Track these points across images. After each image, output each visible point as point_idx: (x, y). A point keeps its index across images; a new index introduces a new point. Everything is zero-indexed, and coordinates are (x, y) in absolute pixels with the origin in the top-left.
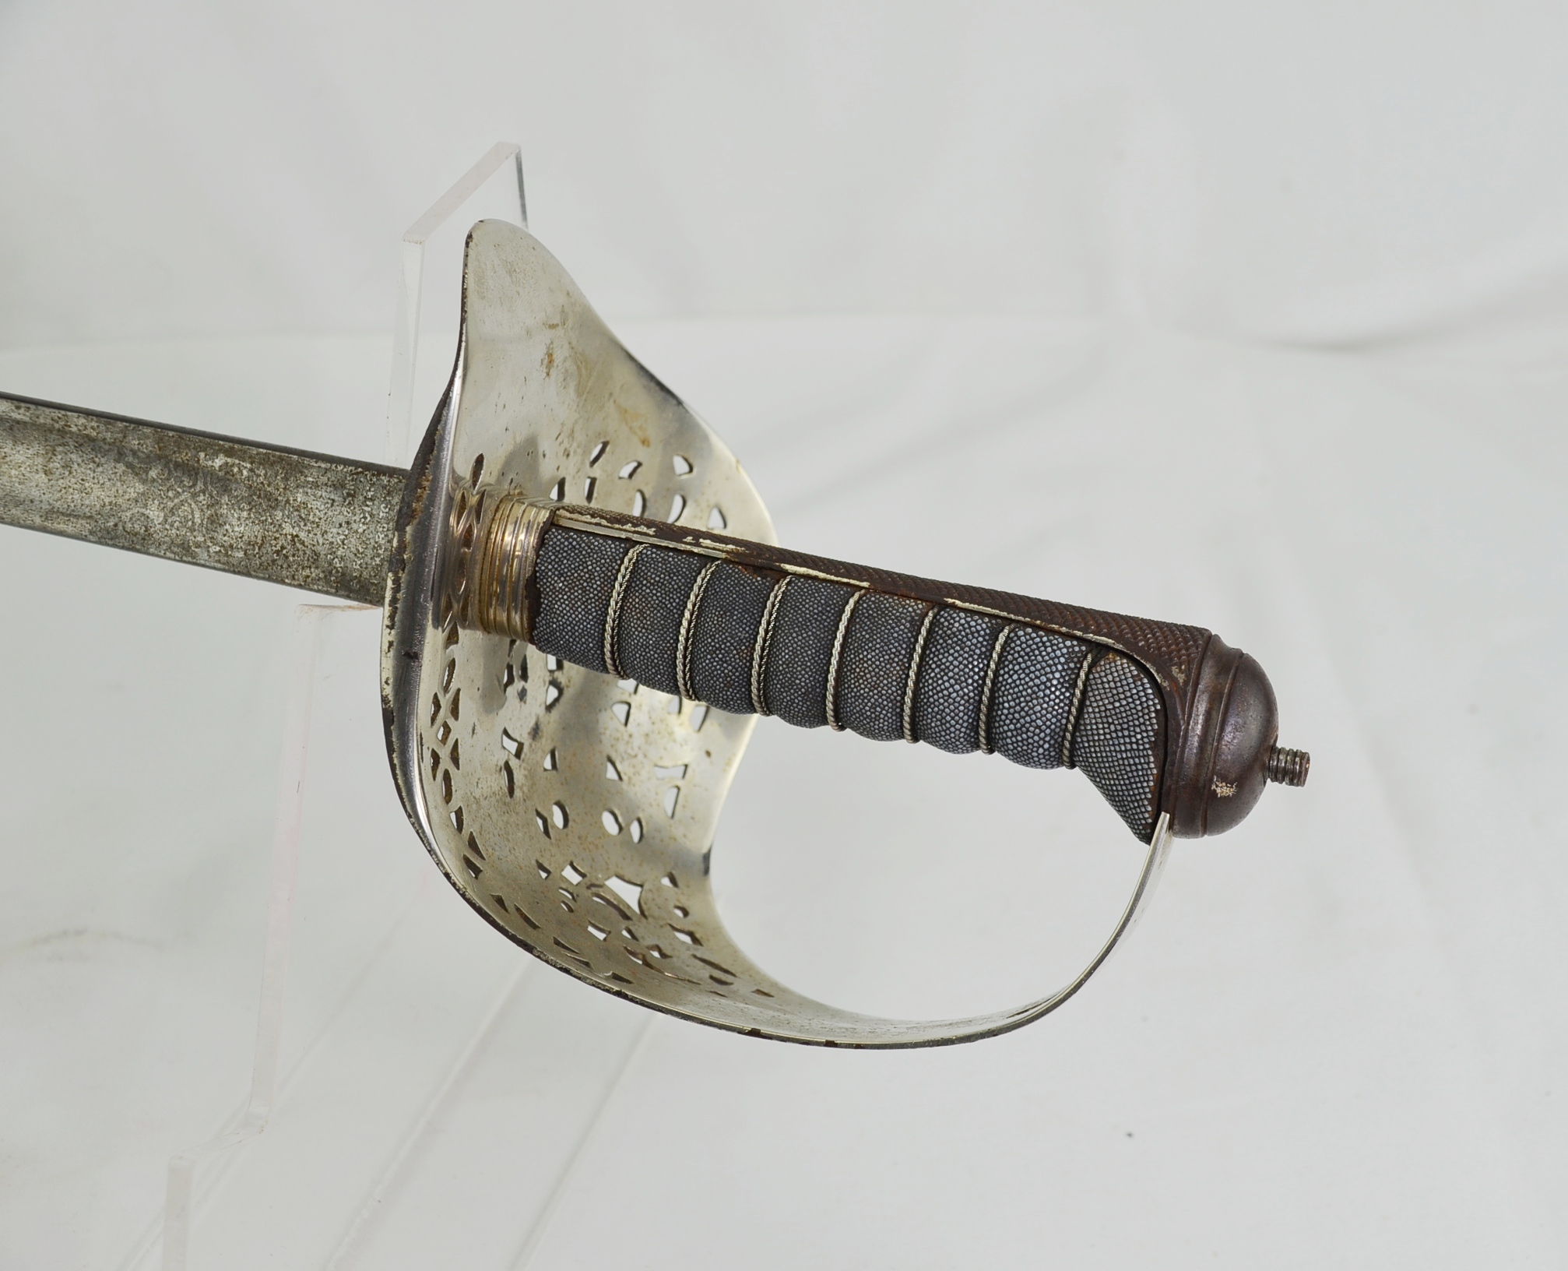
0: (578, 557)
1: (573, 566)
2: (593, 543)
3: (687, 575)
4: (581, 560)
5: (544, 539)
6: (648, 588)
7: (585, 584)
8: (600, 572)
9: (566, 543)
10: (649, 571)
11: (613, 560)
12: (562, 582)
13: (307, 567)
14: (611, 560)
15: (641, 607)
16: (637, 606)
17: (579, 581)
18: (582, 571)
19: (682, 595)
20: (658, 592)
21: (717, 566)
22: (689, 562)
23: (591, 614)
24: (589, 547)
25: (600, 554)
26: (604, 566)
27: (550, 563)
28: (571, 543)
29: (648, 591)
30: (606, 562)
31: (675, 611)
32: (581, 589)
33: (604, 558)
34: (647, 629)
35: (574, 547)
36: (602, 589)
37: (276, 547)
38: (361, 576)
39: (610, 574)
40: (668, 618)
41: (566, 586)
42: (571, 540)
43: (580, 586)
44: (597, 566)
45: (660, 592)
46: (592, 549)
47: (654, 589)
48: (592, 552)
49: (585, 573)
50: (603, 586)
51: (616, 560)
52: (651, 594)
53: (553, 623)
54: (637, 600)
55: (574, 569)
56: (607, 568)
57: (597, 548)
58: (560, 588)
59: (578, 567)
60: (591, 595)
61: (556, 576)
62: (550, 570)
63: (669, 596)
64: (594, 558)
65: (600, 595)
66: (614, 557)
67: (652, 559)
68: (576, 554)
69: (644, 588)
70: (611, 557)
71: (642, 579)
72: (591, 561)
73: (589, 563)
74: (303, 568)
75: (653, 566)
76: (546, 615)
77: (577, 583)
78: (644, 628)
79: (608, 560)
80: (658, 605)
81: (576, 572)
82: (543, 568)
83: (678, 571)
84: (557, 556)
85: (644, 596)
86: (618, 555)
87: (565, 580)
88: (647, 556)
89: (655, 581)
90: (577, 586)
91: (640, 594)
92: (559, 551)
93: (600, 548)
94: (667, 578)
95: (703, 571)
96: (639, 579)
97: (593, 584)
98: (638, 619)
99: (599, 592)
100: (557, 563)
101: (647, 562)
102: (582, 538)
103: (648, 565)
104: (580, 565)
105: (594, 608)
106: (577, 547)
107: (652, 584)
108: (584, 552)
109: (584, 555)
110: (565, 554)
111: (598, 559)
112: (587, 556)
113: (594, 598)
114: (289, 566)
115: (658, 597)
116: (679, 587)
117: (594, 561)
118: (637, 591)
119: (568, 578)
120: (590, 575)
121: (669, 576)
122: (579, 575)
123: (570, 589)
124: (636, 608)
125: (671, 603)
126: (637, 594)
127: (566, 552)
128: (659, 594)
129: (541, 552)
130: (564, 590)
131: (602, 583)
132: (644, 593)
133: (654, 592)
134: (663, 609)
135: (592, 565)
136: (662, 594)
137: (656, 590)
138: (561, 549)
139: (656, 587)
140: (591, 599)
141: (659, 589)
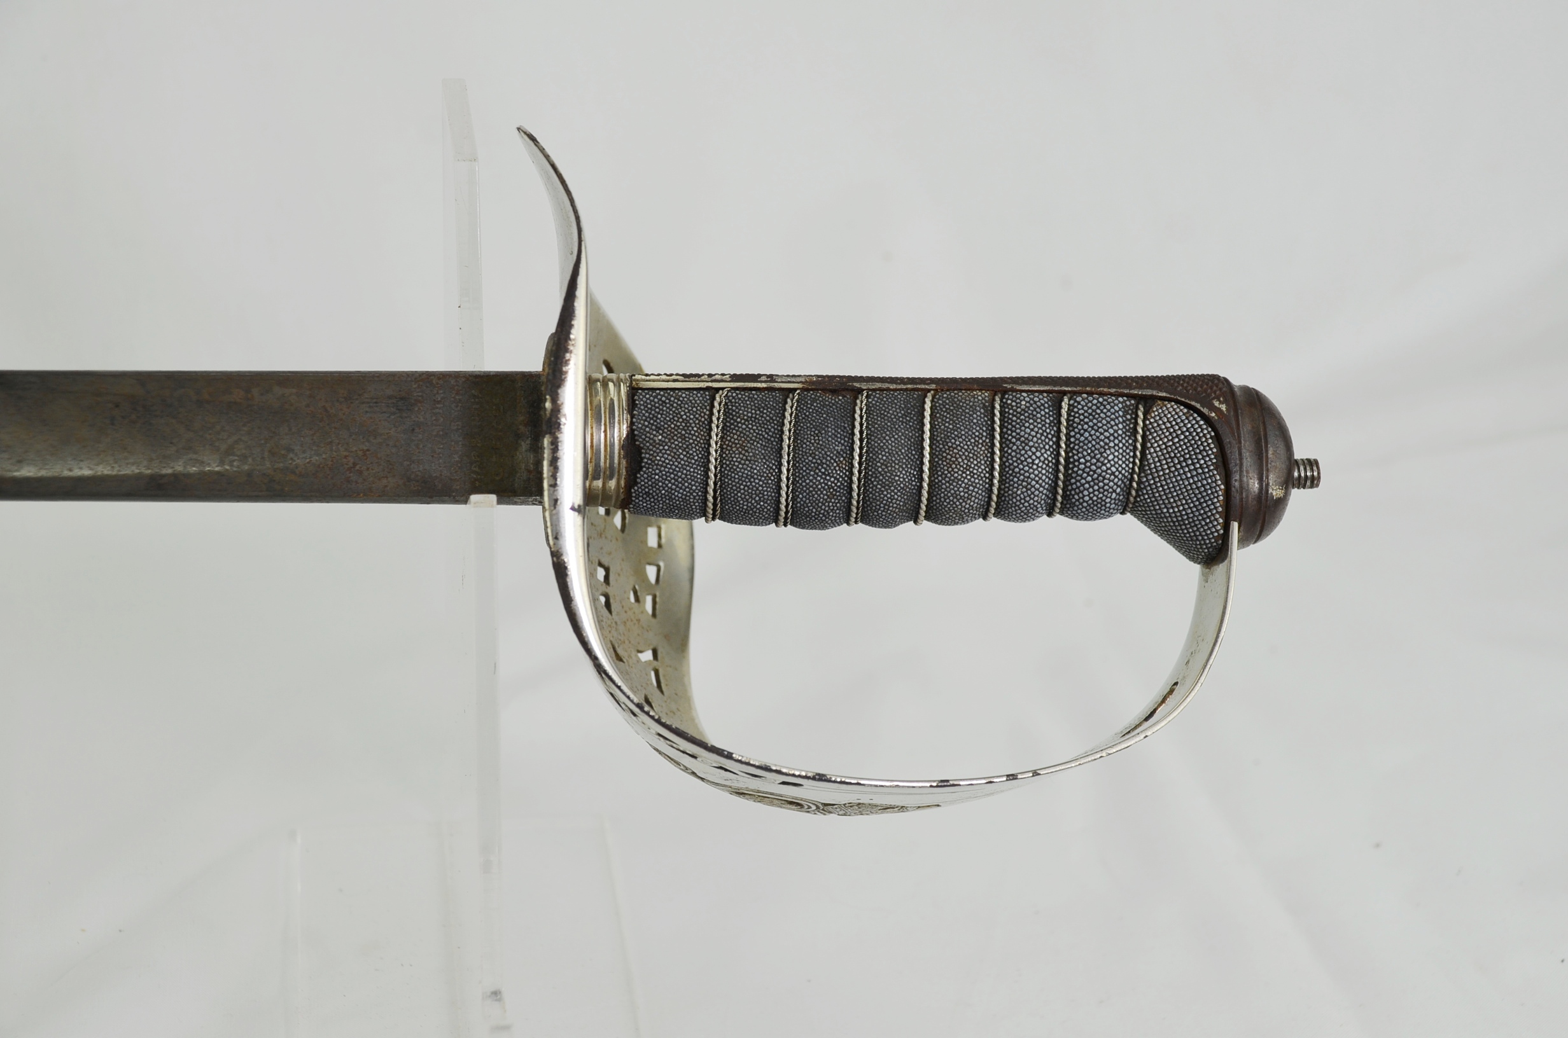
0: (671, 410)
1: (668, 419)
2: (681, 396)
3: (775, 407)
4: (674, 412)
5: (634, 401)
6: (744, 424)
7: (683, 432)
8: (695, 419)
9: (656, 400)
10: (740, 410)
11: (703, 407)
12: (661, 435)
13: (383, 477)
14: (701, 407)
15: (740, 442)
16: (737, 441)
17: (676, 430)
18: (678, 421)
19: (775, 424)
20: (753, 426)
21: (798, 394)
22: (773, 396)
23: (693, 459)
24: (679, 400)
25: (690, 404)
26: (697, 414)
27: (645, 420)
28: (660, 400)
29: (744, 426)
30: (697, 410)
31: (772, 439)
32: (680, 437)
33: (694, 407)
34: (750, 461)
35: (664, 402)
36: (699, 434)
37: (347, 464)
38: (441, 475)
39: (703, 419)
40: (768, 447)
41: (665, 438)
42: (659, 397)
43: (679, 435)
44: (691, 414)
45: (755, 426)
46: (681, 401)
47: (749, 424)
48: (682, 403)
49: (681, 423)
50: (699, 431)
51: (706, 406)
52: (747, 429)
53: (656, 474)
54: (736, 437)
55: (670, 421)
56: (700, 415)
57: (686, 399)
58: (660, 440)
59: (673, 418)
60: (691, 441)
61: (653, 430)
62: (647, 426)
63: (764, 427)
64: (686, 408)
65: (698, 439)
66: (703, 405)
67: (740, 399)
68: (668, 408)
69: (740, 425)
70: (701, 405)
71: (735, 418)
72: (684, 411)
73: (683, 413)
74: (379, 479)
75: (742, 404)
76: (648, 468)
77: (676, 433)
78: (747, 460)
79: (699, 408)
80: (756, 437)
81: (672, 423)
82: (640, 426)
83: (766, 405)
84: (650, 413)
85: (741, 432)
86: (706, 402)
87: (664, 432)
88: (734, 398)
89: (748, 417)
90: (676, 435)
91: (737, 431)
92: (651, 409)
93: (688, 399)
94: (758, 412)
95: (789, 401)
96: (732, 419)
97: (690, 431)
98: (740, 453)
99: (697, 437)
100: (651, 419)
101: (736, 403)
102: (669, 394)
103: (737, 405)
104: (674, 417)
105: (695, 452)
106: (667, 401)
107: (746, 420)
108: (675, 405)
109: (676, 408)
110: (657, 410)
111: (690, 408)
112: (679, 407)
113: (693, 443)
114: (364, 480)
115: (754, 430)
116: (771, 418)
117: (686, 411)
118: (734, 429)
119: (666, 430)
120: (686, 424)
121: (759, 410)
122: (675, 425)
123: (670, 440)
124: (736, 444)
125: (767, 433)
126: (734, 431)
127: (658, 408)
128: (755, 428)
129: (635, 412)
130: (664, 442)
131: (698, 428)
132: (740, 429)
133: (750, 426)
134: (761, 440)
135: (685, 414)
136: (757, 427)
137: (751, 424)
138: (652, 405)
139: (751, 422)
140: (691, 444)
141: (754, 424)
